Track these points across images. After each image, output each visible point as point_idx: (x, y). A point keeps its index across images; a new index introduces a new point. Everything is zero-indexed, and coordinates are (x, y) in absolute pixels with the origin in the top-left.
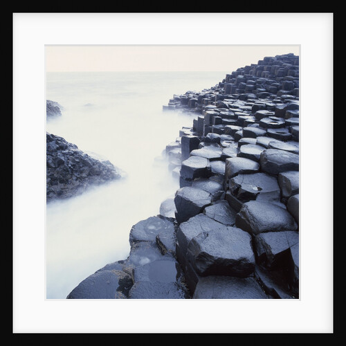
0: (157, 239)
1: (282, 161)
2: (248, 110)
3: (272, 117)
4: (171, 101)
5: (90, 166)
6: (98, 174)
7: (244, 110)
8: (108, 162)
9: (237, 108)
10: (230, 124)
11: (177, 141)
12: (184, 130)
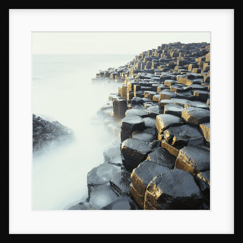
0: (111, 183)
1: (201, 115)
2: (158, 80)
3: (178, 84)
4: (97, 75)
5: (43, 126)
6: (50, 132)
7: (155, 80)
8: (57, 122)
9: (150, 78)
10: (147, 90)
11: (108, 104)
12: (112, 96)
